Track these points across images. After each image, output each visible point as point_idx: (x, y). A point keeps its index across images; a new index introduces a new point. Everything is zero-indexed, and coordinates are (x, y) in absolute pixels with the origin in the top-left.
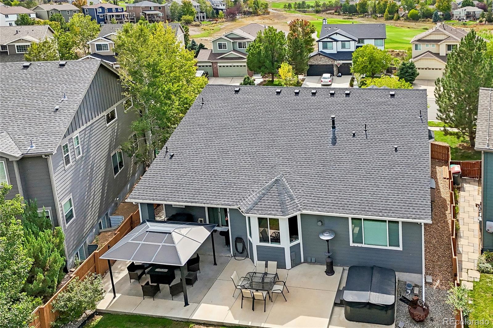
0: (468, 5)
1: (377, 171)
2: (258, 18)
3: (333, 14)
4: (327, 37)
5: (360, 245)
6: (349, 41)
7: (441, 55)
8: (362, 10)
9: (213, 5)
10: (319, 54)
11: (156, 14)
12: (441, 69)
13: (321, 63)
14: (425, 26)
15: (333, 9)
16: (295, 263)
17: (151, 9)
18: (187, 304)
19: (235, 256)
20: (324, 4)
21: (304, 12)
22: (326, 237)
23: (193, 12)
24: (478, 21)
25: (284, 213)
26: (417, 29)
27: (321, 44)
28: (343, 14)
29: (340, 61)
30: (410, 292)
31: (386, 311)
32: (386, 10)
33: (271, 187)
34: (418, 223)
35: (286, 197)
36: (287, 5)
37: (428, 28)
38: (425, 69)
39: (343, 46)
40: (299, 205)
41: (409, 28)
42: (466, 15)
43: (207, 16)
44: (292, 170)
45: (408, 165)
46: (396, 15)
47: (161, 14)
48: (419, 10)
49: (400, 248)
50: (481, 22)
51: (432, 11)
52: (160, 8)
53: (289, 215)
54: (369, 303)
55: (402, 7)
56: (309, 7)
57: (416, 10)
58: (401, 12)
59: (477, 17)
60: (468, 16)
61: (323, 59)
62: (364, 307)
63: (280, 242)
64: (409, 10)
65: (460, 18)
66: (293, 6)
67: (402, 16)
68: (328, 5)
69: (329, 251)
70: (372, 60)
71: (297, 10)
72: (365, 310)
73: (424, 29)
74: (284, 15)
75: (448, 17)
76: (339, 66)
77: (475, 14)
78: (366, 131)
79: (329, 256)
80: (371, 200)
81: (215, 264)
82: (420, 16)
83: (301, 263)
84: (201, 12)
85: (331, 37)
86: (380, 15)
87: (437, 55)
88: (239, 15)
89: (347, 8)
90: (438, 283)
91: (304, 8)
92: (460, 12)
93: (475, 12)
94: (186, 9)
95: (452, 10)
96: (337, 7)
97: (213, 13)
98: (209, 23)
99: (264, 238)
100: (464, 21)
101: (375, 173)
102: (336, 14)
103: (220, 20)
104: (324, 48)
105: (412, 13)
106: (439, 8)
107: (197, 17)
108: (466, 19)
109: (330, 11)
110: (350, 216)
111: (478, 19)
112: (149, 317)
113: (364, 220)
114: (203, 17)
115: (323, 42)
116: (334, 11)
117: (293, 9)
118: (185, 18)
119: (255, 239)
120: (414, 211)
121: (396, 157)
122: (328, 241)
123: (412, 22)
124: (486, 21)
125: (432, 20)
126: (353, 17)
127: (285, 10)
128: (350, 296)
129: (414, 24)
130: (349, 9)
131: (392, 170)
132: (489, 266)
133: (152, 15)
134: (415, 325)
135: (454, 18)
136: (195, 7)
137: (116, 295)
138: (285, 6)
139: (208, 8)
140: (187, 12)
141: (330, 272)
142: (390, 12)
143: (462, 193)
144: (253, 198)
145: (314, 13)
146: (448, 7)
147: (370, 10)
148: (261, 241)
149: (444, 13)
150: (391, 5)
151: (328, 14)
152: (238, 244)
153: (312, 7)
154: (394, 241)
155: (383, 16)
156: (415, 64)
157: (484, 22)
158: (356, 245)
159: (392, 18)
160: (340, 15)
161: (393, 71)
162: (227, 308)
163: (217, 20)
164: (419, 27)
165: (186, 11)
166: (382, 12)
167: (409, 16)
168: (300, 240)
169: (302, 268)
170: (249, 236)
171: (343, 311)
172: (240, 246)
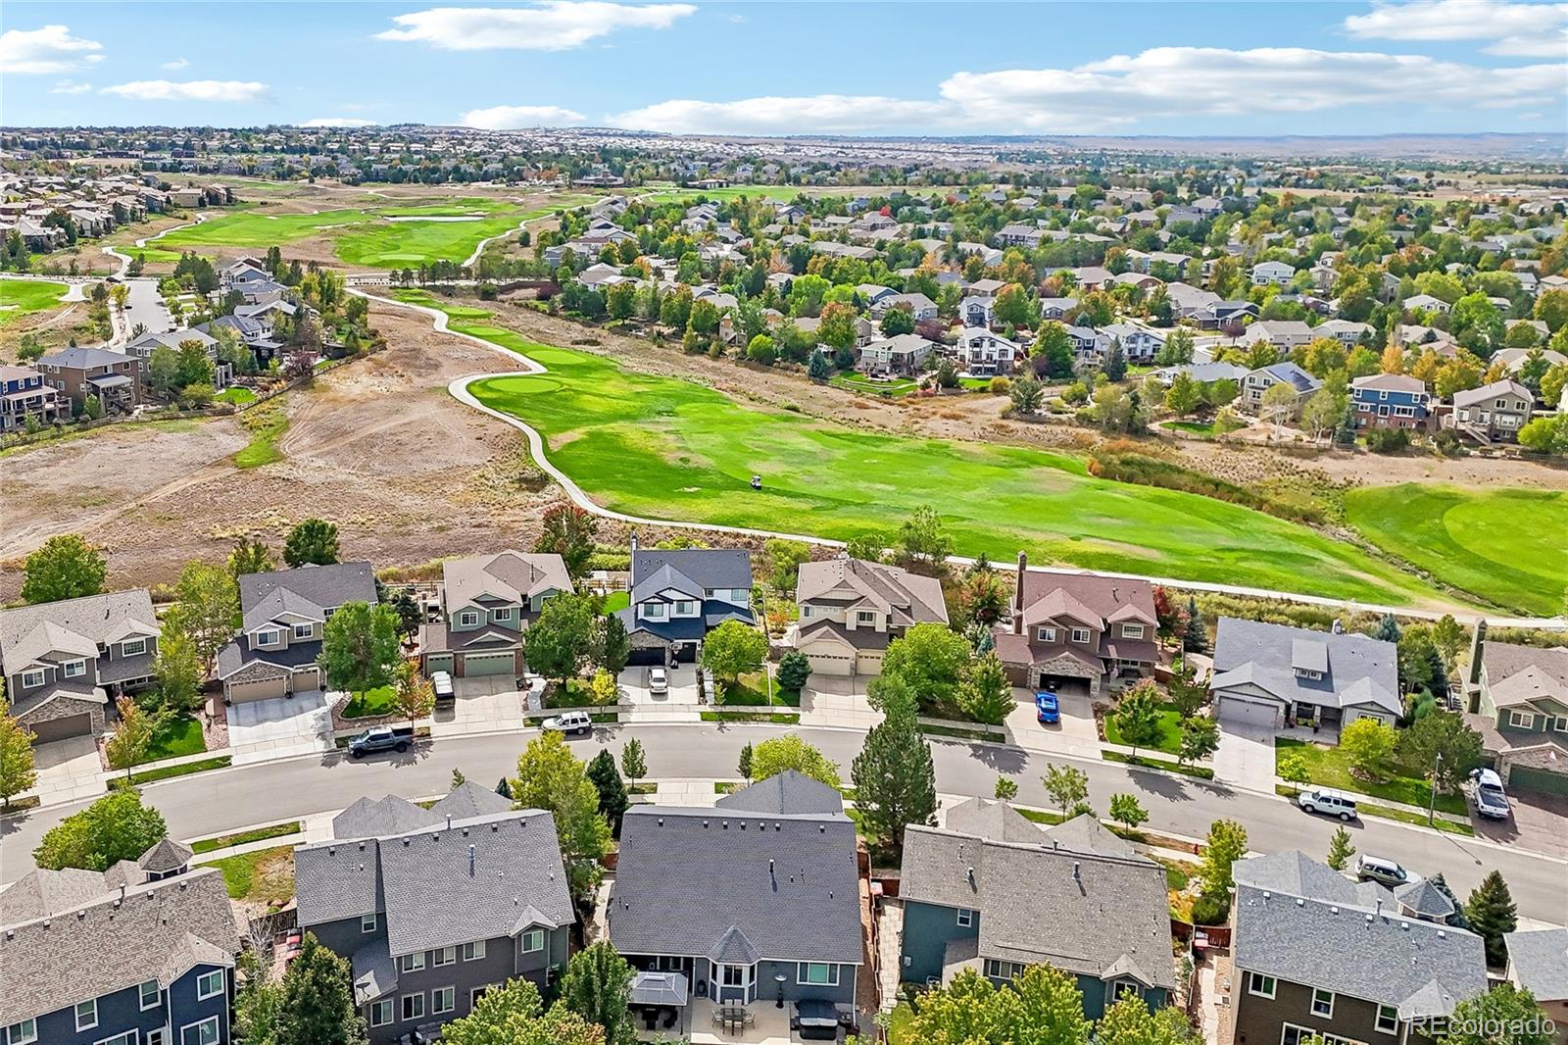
0: (898, 329)
1: (818, 919)
4: (653, 597)
5: (805, 983)
6: (691, 600)
7: (846, 628)
8: (621, 312)
10: (642, 631)
12: (847, 658)
13: (644, 644)
16: (752, 1001)
17: (106, 371)
18: (682, 1034)
19: (696, 996)
22: (781, 979)
25: (747, 962)
27: (641, 607)
28: (563, 309)
29: (677, 642)
30: (844, 1017)
31: (829, 1030)
32: (689, 323)
33: (731, 937)
34: (853, 965)
35: (745, 946)
39: (681, 610)
40: (758, 954)
42: (892, 360)
44: (743, 919)
45: (843, 913)
48: (773, 332)
49: (837, 984)
50: (927, 385)
52: (126, 365)
53: (752, 962)
54: (819, 1025)
55: (728, 315)
57: (767, 334)
58: (726, 333)
59: (918, 369)
60: (897, 362)
61: (647, 637)
62: (815, 1029)
63: (741, 984)
64: (750, 336)
65: (877, 369)
66: (416, 274)
67: (730, 344)
69: (781, 988)
71: (428, 288)
75: (846, 362)
76: (676, 655)
77: (913, 357)
78: (802, 875)
79: (780, 993)
80: (815, 946)
82: (777, 355)
83: (756, 1001)
85: (661, 594)
86: (672, 332)
87: (841, 627)
89: (579, 298)
90: (865, 1010)
91: (447, 278)
92: (877, 352)
93: (913, 350)
95: (857, 346)
99: (727, 980)
100: (886, 378)
101: (816, 920)
104: (647, 614)
105: (759, 343)
106: (825, 340)
108: (891, 373)
109: (523, 293)
110: (799, 961)
113: (810, 964)
115: (645, 603)
116: (533, 293)
119: (720, 983)
120: (850, 955)
121: (832, 903)
123: (755, 369)
124: (939, 383)
125: (807, 369)
128: (805, 1022)
132: (904, 994)
141: (780, 1005)
142: (701, 329)
143: (882, 918)
144: (718, 951)
146: (847, 335)
147: (641, 309)
148: (725, 983)
149: (836, 349)
150: (701, 310)
152: (700, 986)
154: (833, 979)
155: (678, 335)
157: (933, 387)
158: (801, 984)
159: (702, 350)
160: (558, 316)
166: (677, 322)
168: (755, 982)
169: (757, 1004)
170: (711, 979)
171: (798, 1033)
172: (701, 988)
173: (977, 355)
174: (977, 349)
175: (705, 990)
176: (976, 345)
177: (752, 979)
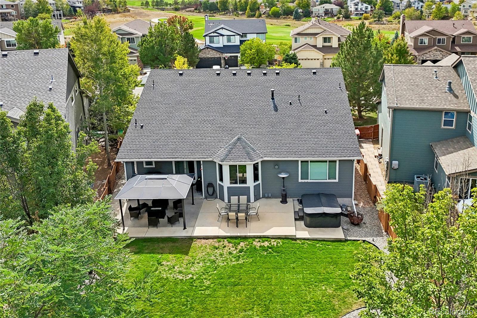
0: (326, 3)
1: (315, 128)
2: (119, 16)
3: (193, 12)
4: (213, 32)
5: (306, 181)
6: (234, 35)
7: (318, 47)
8: (224, 8)
9: (69, 3)
10: (208, 48)
11: (9, 13)
12: (318, 59)
13: (209, 56)
14: (287, 22)
15: (192, 6)
16: (257, 198)
17: (2, 7)
18: (185, 228)
19: (206, 198)
20: (183, 2)
21: (163, 10)
23: (49, 10)
24: (336, 18)
25: (251, 160)
26: (279, 26)
27: (207, 38)
28: (203, 11)
29: (227, 54)
30: (345, 210)
31: (336, 218)
32: (248, 8)
33: (235, 143)
34: (351, 160)
35: (249, 149)
36: (145, 2)
37: (290, 24)
38: (305, 59)
39: (229, 40)
40: (260, 154)
41: (271, 24)
42: (325, 12)
43: (63, 14)
44: (247, 131)
45: (337, 122)
46: (257, 12)
47: (14, 12)
48: (279, 8)
49: (337, 180)
50: (339, 18)
51: (292, 8)
52: (12, 6)
53: (255, 161)
54: (324, 213)
55: (263, 4)
56: (167, 4)
57: (277, 7)
58: (262, 10)
59: (335, 14)
60: (327, 12)
61: (211, 52)
62: (320, 216)
63: (246, 183)
64: (271, 8)
65: (319, 15)
66: (150, 4)
67: (263, 14)
68: (187, 3)
69: (284, 186)
70: (259, 52)
71: (155, 8)
72: (321, 219)
73: (286, 25)
74: (146, 12)
75: (308, 14)
76: (226, 59)
77: (333, 11)
78: (299, 100)
79: (284, 190)
80: (315, 147)
81: (193, 204)
82: (281, 14)
83: (260, 198)
84: (57, 10)
85: (217, 31)
86: (242, 13)
87: (315, 47)
88: (98, 13)
89: (208, 6)
90: (362, 204)
91: (163, 6)
92: (319, 9)
93: (332, 9)
94: (41, 7)
95: (311, 8)
96: (196, 4)
97: (70, 11)
98: (67, 21)
99: (233, 180)
100: (323, 18)
101: (313, 129)
102: (196, 12)
103: (79, 18)
104: (210, 42)
105: (274, 10)
106: (299, 6)
107: (54, 16)
108: (325, 16)
109: (190, 9)
110: (300, 159)
111: (336, 16)
112: (159, 238)
113: (311, 161)
114: (60, 15)
115: (209, 36)
116: (193, 9)
117: (151, 7)
118: (41, 16)
119: (227, 183)
120: (348, 152)
121: (327, 117)
122: (283, 178)
123: (273, 19)
124: (343, 17)
125: (293, 17)
126: (214, 15)
127: (142, 8)
128: (309, 210)
129: (275, 21)
130: (210, 6)
131: (326, 126)
133: (5, 13)
134: (354, 227)
135: (313, 15)
136: (50, 4)
137: (125, 228)
138: (142, 3)
139: (65, 6)
140: (43, 10)
141: (284, 201)
142: (252, 10)
144: (222, 152)
145: (173, 10)
146: (307, 4)
147: (231, 7)
148: (231, 183)
149: (304, 10)
150: (252, 2)
151: (188, 11)
152: (209, 188)
153: (170, 4)
154: (332, 176)
155: (245, 14)
156: (297, 55)
157: (341, 19)
158: (303, 181)
159: (253, 16)
160: (201, 13)
161: (274, 62)
162: (217, 228)
163: (76, 18)
164: (281, 24)
165: (41, 9)
166: (244, 10)
167: (270, 14)
168: (260, 181)
169: (262, 202)
170: (218, 182)
171: (302, 223)
172: (211, 190)
173: (357, 9)
174: (357, 7)
175: (214, 191)
176: (356, 5)
177: (256, 178)
